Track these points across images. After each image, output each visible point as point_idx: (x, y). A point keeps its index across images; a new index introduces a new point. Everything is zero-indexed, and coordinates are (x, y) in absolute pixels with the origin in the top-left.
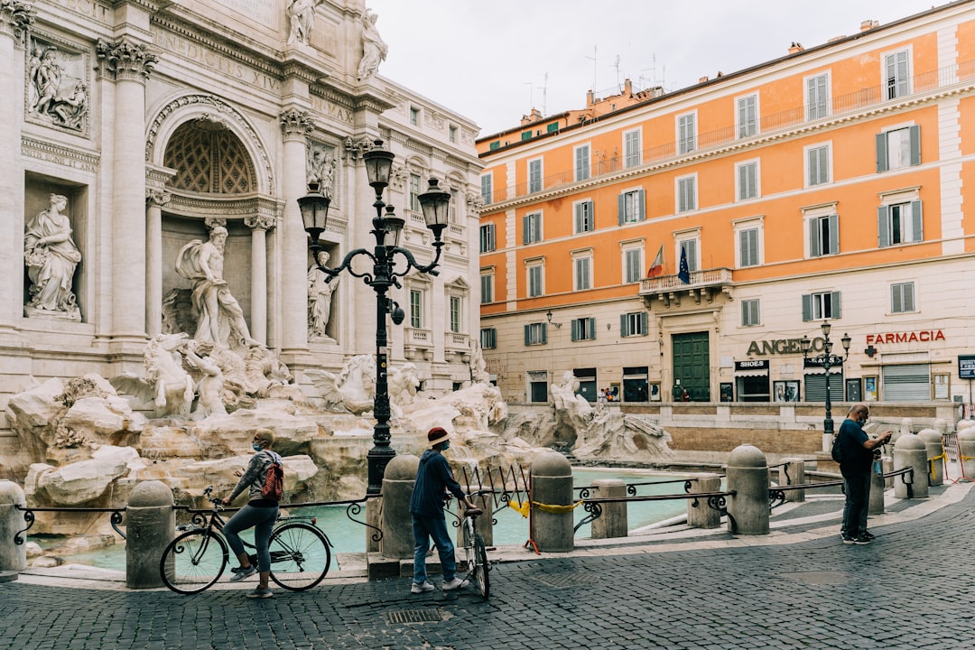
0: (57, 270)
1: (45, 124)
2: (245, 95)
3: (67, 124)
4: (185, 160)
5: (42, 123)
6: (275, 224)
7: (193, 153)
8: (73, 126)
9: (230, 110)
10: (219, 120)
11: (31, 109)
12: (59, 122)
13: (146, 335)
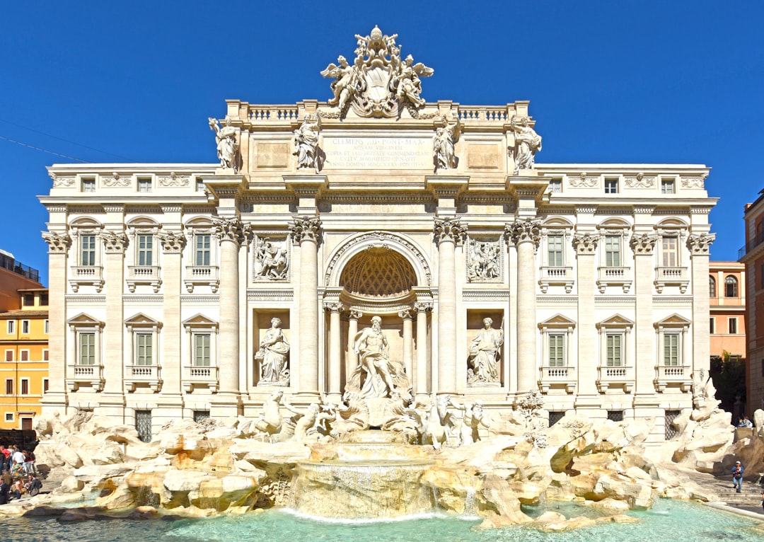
0: (272, 358)
1: (266, 281)
2: (402, 223)
3: (278, 277)
4: (385, 279)
5: (263, 281)
6: (431, 306)
7: (388, 273)
8: (281, 278)
9: (391, 236)
10: (381, 246)
11: (256, 275)
12: (274, 278)
13: (317, 392)
